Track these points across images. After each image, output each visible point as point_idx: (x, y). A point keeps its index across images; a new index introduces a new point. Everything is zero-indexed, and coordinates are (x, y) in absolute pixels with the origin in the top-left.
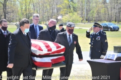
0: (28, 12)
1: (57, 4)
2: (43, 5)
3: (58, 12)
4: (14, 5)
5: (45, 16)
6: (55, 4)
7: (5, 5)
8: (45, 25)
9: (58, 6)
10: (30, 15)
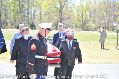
0: (84, 19)
1: (113, 11)
2: (99, 11)
3: (114, 19)
4: (71, 11)
5: (101, 23)
6: (112, 10)
7: (61, 12)
8: (99, 32)
9: (115, 13)
10: (86, 21)
